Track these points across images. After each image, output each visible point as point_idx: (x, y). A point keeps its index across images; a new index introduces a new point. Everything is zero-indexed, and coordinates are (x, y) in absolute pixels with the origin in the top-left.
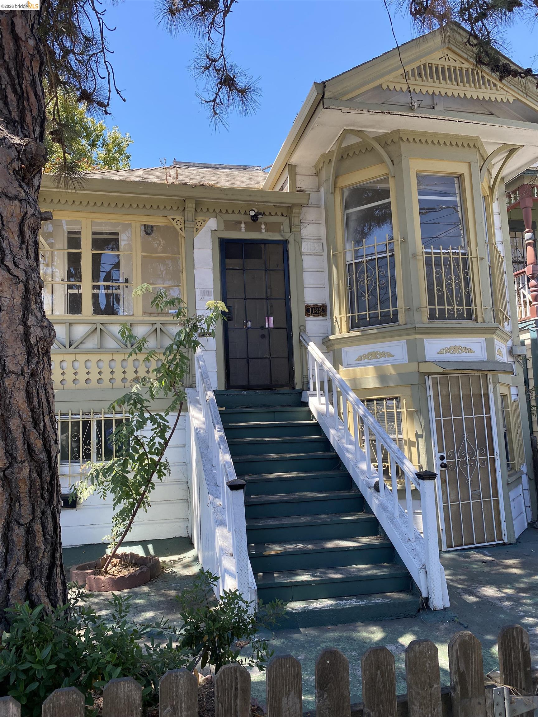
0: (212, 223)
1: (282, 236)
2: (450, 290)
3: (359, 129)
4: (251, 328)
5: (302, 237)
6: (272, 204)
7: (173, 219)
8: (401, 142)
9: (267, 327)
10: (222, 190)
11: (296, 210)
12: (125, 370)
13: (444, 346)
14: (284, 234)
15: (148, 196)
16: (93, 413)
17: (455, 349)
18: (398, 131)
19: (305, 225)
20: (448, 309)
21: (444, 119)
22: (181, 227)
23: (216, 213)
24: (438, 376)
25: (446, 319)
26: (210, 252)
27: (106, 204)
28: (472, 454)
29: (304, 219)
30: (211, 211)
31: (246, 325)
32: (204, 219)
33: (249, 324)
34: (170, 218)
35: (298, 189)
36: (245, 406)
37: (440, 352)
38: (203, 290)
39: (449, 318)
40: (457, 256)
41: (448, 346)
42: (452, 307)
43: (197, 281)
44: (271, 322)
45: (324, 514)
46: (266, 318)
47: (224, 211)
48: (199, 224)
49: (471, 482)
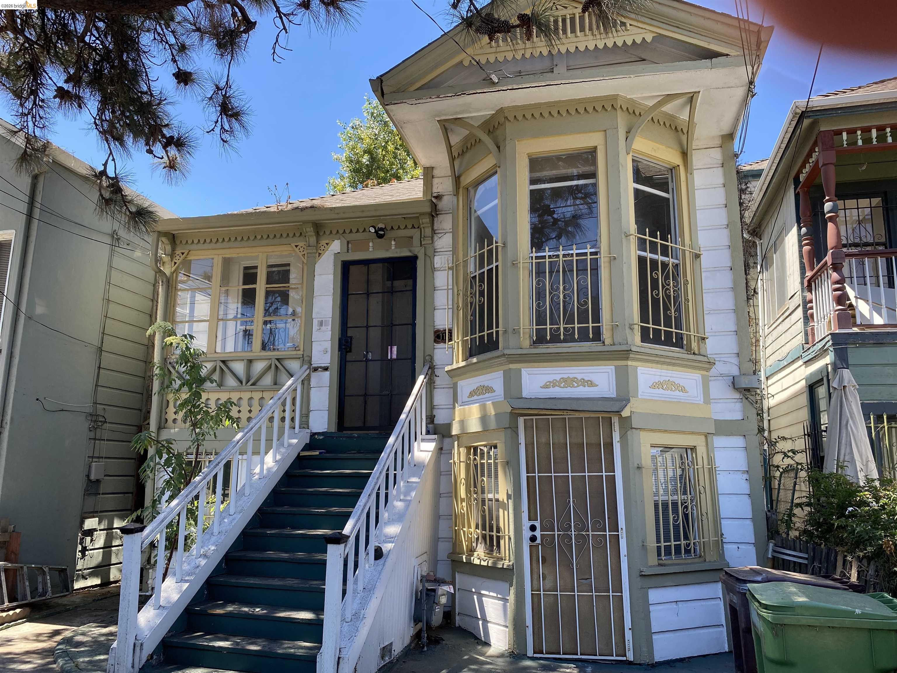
0: (336, 246)
1: (410, 251)
2: (554, 303)
3: (455, 117)
4: (371, 360)
5: (436, 250)
6: (400, 217)
7: (296, 246)
8: (507, 122)
9: (389, 358)
10: (332, 209)
11: (423, 220)
12: (240, 409)
13: (551, 378)
14: (412, 249)
15: (271, 226)
16: (206, 452)
17: (568, 382)
18: (501, 110)
19: (440, 235)
20: (551, 329)
21: (540, 85)
22: (303, 253)
23: (338, 234)
24: (534, 417)
25: (561, 342)
26: (331, 277)
27: (233, 239)
28: (582, 526)
29: (440, 228)
30: (334, 232)
31: (366, 356)
32: (327, 242)
33: (370, 356)
34: (293, 245)
35: (435, 195)
36: (356, 452)
37: (546, 386)
38: (321, 319)
39: (565, 341)
40: (571, 258)
41: (558, 377)
42: (558, 326)
43: (315, 310)
44: (394, 352)
45: (316, 580)
46: (389, 347)
47: (347, 231)
48: (322, 248)
49: (577, 566)
